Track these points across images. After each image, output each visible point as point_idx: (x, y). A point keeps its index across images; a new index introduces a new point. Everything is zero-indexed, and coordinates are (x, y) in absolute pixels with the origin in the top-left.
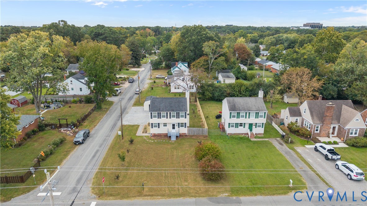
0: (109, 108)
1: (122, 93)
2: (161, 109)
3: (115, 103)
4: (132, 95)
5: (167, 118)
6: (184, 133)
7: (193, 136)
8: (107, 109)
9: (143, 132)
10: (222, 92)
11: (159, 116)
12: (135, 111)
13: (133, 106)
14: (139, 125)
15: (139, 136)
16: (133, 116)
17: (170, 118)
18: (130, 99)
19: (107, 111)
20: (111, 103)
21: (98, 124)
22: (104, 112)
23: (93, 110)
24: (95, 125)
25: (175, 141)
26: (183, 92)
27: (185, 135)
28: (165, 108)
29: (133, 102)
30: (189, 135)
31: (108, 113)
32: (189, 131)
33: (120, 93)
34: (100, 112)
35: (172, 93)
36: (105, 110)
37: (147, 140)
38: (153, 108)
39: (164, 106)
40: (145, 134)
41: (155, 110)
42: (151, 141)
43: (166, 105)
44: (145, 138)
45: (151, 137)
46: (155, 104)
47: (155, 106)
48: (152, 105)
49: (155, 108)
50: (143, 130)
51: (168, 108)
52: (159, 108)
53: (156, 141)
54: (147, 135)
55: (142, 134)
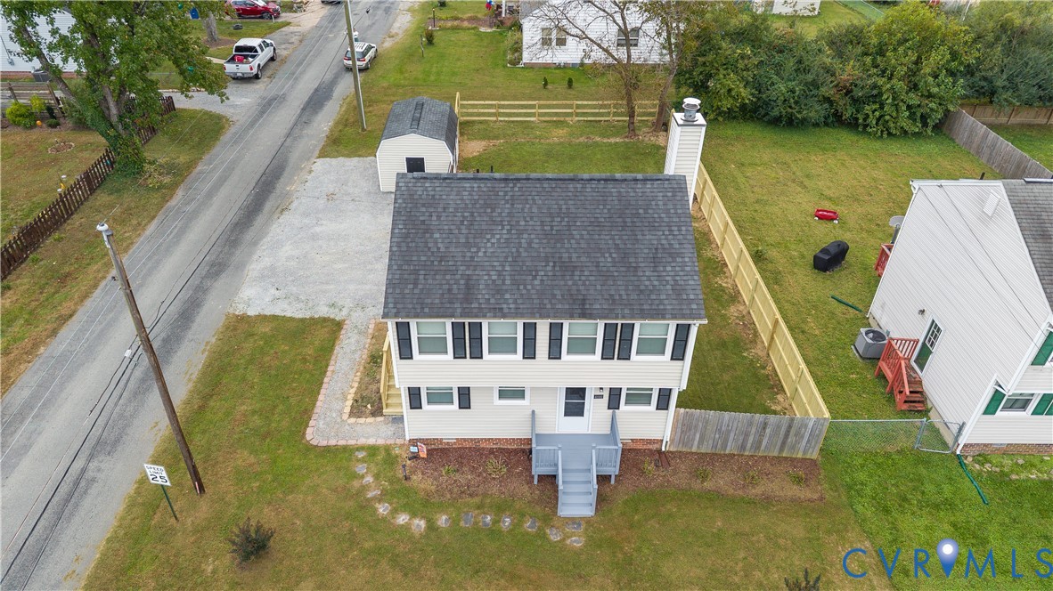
0: (190, 166)
1: (284, 61)
2: (483, 293)
3: (233, 130)
4: (329, 77)
5: (530, 353)
6: (650, 442)
7: (711, 458)
8: (179, 173)
9: (356, 411)
10: (810, 77)
11: (467, 344)
12: (330, 197)
13: (323, 154)
14: (339, 325)
15: (327, 449)
16: (314, 237)
17: (554, 354)
18: (317, 101)
19: (173, 187)
20: (210, 129)
21: (88, 303)
22: (155, 198)
23: (92, 182)
24: (64, 312)
25: (588, 521)
26: (582, 64)
27: (654, 447)
28: (515, 283)
29: (324, 122)
30: (680, 455)
31: (172, 203)
32: (683, 428)
33: (273, 65)
34: (128, 199)
35: (530, 67)
36: (167, 180)
37: (377, 505)
38: (412, 277)
39: (506, 257)
40: (371, 420)
41: (429, 301)
42: (408, 518)
43: (525, 245)
44: (366, 473)
45: (409, 462)
46: (431, 237)
47: (436, 263)
48: (403, 244)
49: (430, 281)
50: (357, 379)
51: (535, 278)
52: (462, 282)
53: (444, 517)
54: (381, 442)
55: (353, 420)
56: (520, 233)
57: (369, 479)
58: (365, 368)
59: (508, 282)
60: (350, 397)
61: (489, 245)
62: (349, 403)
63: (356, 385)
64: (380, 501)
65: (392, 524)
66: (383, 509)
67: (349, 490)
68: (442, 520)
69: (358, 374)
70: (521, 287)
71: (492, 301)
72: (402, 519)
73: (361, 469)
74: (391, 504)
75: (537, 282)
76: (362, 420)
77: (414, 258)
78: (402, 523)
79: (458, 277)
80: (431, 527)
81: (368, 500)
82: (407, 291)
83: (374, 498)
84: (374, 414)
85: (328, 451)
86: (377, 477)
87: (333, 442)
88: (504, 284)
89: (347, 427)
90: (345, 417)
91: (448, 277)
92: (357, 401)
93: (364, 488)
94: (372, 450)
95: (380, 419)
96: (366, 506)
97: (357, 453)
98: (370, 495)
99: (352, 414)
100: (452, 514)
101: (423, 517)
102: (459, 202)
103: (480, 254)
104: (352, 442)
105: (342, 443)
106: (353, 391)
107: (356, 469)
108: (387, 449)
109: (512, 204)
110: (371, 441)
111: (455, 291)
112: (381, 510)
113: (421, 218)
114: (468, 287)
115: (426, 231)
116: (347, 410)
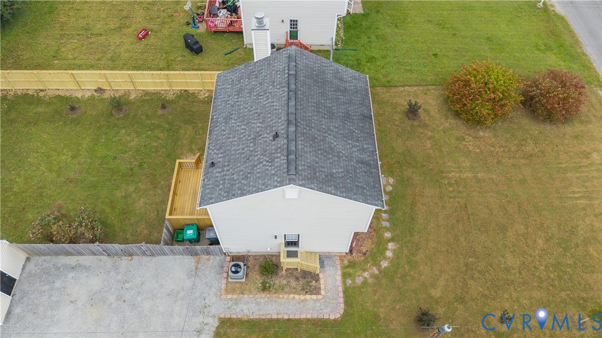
2: (365, 157)
9: (315, 291)
14: (224, 321)
15: (346, 303)
28: (358, 141)
37: (383, 267)
38: (360, 189)
39: (344, 141)
40: (322, 281)
41: (372, 183)
42: (388, 251)
43: (337, 130)
44: (362, 277)
45: (354, 255)
46: (335, 174)
47: (351, 175)
48: (341, 190)
49: (361, 180)
50: (286, 296)
51: (354, 132)
52: (360, 165)
53: (386, 234)
54: (339, 272)
55: (323, 292)
56: (329, 129)
57: (366, 274)
58: (275, 293)
59: (358, 144)
60: (302, 297)
61: (338, 146)
62: (308, 297)
63: (292, 296)
64: (380, 266)
65: (393, 258)
66: (385, 264)
67: (375, 284)
68: (388, 235)
69: (281, 296)
70: (360, 139)
71: (368, 154)
72: (389, 254)
73: (359, 281)
74: (381, 261)
75: (356, 131)
76: (322, 286)
77: (349, 186)
78: (391, 254)
79: (358, 166)
80: (392, 240)
81: (380, 272)
82: (368, 193)
83: (378, 269)
84: (317, 280)
85: (348, 302)
86: (365, 270)
87: (341, 300)
88: (359, 146)
89: (328, 294)
90: (320, 297)
91: (358, 171)
92: (307, 292)
93: (373, 276)
94: (345, 276)
95: (321, 276)
96: (384, 273)
97: (348, 284)
98: (377, 272)
99: (318, 293)
100: (383, 231)
101: (387, 244)
102: (312, 154)
103: (344, 152)
104: (340, 289)
105: (341, 295)
106: (297, 297)
107: (360, 283)
108: (344, 268)
109: (312, 128)
110: (339, 278)
111: (366, 170)
112: (386, 265)
113: (324, 177)
114: (362, 163)
115: (332, 176)
116: (314, 297)
